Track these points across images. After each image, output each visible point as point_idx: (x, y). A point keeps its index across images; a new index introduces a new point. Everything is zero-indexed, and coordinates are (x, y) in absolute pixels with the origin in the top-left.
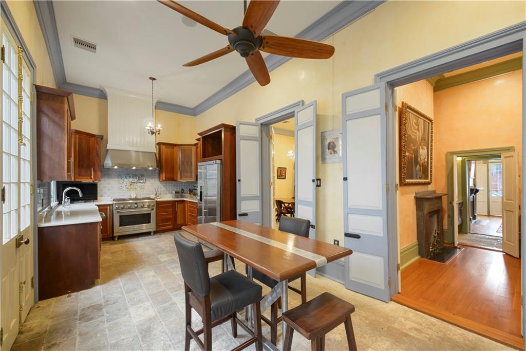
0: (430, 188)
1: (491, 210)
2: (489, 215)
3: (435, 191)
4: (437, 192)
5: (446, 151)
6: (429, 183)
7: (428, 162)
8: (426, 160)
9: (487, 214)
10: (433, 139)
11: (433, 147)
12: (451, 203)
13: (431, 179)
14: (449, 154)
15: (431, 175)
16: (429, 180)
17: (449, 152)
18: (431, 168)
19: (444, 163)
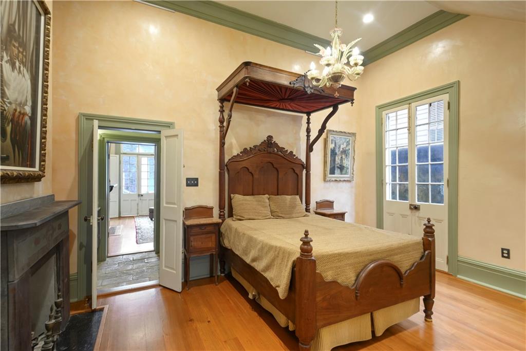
0: (40, 190)
1: (121, 210)
2: (120, 217)
3: (53, 195)
4: (57, 199)
5: (77, 112)
6: (37, 178)
7: (33, 118)
8: (28, 109)
9: (118, 216)
10: (50, 61)
11: (50, 84)
12: (86, 220)
13: (42, 168)
14: (83, 119)
15: (43, 156)
16: (37, 169)
17: (84, 115)
18: (43, 137)
19: (73, 135)
